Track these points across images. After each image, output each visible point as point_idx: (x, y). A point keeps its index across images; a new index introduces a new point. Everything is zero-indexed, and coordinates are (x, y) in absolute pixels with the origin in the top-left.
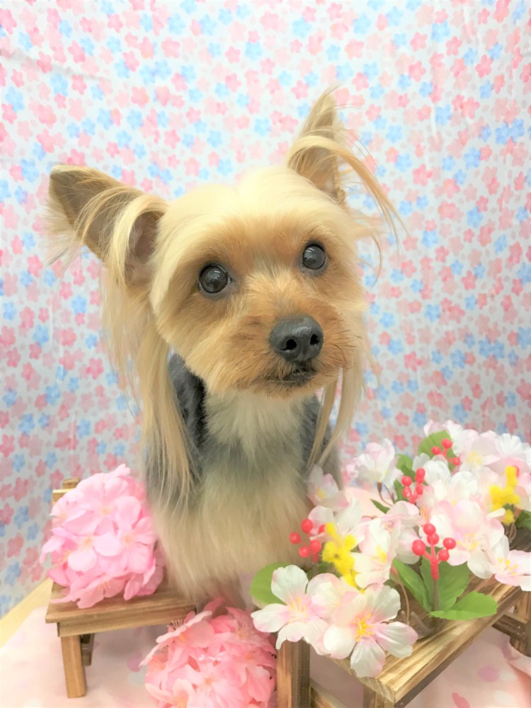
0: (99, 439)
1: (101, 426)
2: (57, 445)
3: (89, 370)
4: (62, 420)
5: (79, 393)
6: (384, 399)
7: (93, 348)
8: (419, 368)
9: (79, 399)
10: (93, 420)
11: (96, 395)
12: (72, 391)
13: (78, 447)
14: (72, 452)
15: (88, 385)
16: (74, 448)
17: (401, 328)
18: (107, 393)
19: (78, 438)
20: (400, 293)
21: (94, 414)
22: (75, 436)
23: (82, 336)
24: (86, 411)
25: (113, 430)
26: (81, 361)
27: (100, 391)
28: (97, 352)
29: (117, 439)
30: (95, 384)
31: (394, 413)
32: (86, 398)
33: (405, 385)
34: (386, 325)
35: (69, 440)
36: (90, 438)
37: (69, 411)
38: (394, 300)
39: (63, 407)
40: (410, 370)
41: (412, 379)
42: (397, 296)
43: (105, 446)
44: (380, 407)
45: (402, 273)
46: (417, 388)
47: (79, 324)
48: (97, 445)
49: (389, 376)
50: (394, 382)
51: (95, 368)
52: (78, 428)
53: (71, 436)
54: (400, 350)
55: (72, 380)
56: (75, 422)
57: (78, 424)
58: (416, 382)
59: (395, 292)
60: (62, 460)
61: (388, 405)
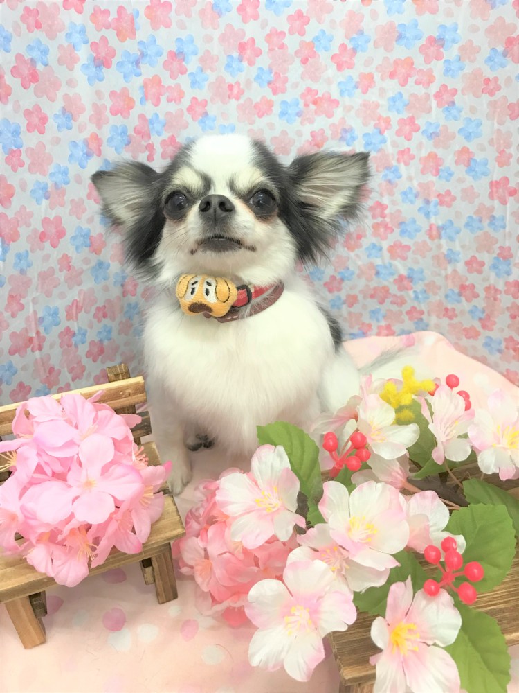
0: (74, 326)
1: (74, 309)
2: (12, 352)
3: (43, 237)
4: (13, 316)
5: (33, 274)
6: (451, 239)
7: (45, 202)
8: (511, 200)
9: (35, 281)
10: (61, 304)
11: (61, 270)
12: (22, 272)
13: (46, 345)
14: (37, 353)
15: (46, 258)
16: (40, 348)
17: (491, 142)
18: (77, 262)
19: (43, 333)
20: (499, 88)
21: (62, 296)
22: (38, 333)
23: (23, 186)
24: (48, 294)
25: (93, 310)
26: (28, 225)
27: (66, 262)
28: (52, 207)
29: (99, 321)
30: (56, 254)
31: (463, 257)
32: (45, 276)
33: (486, 223)
34: (468, 137)
35: (31, 340)
36: (61, 328)
37: (23, 301)
38: (486, 98)
39: (11, 297)
40: (496, 203)
41: (497, 214)
42: (492, 94)
43: (84, 335)
44: (445, 250)
45: (505, 55)
46: (504, 227)
47: (15, 170)
48: (74, 334)
49: (465, 209)
50: (470, 217)
51: (52, 230)
52: (42, 320)
53: (33, 334)
54: (485, 174)
55: (19, 256)
56: (35, 312)
57: (40, 315)
58: (503, 218)
59: (489, 86)
60: (24, 368)
61: (458, 248)
